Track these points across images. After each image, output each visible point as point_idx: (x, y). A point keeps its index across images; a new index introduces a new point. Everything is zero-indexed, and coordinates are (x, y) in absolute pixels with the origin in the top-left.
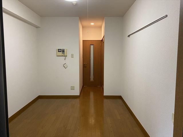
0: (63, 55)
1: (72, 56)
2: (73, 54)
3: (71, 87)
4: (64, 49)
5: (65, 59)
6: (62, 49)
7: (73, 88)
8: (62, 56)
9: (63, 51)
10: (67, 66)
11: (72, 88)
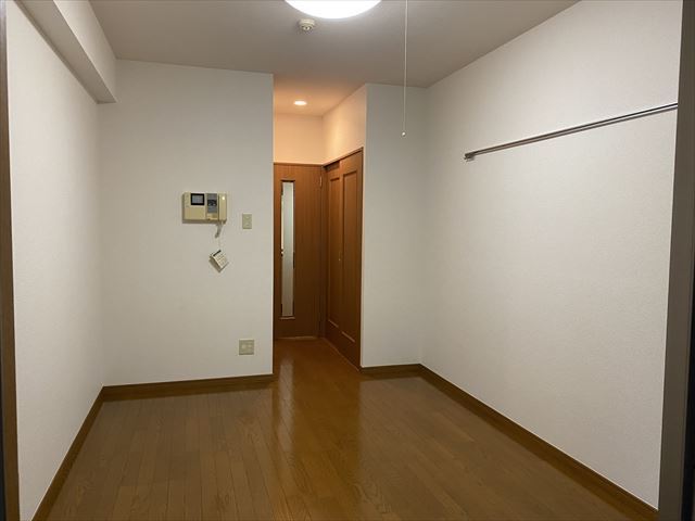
0: (210, 216)
1: (247, 222)
2: (250, 216)
3: (241, 343)
4: (215, 195)
5: (217, 235)
6: (209, 194)
7: (247, 348)
8: (208, 221)
9: (213, 202)
10: (226, 260)
11: (244, 347)
